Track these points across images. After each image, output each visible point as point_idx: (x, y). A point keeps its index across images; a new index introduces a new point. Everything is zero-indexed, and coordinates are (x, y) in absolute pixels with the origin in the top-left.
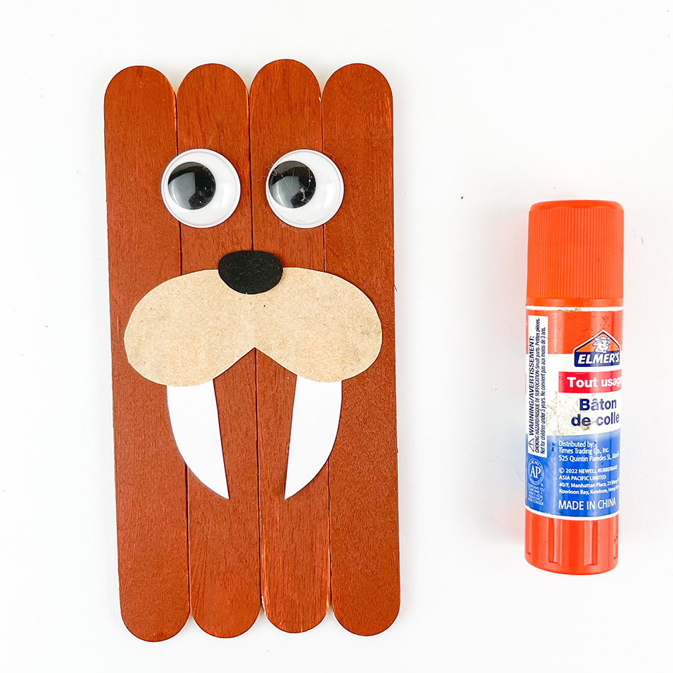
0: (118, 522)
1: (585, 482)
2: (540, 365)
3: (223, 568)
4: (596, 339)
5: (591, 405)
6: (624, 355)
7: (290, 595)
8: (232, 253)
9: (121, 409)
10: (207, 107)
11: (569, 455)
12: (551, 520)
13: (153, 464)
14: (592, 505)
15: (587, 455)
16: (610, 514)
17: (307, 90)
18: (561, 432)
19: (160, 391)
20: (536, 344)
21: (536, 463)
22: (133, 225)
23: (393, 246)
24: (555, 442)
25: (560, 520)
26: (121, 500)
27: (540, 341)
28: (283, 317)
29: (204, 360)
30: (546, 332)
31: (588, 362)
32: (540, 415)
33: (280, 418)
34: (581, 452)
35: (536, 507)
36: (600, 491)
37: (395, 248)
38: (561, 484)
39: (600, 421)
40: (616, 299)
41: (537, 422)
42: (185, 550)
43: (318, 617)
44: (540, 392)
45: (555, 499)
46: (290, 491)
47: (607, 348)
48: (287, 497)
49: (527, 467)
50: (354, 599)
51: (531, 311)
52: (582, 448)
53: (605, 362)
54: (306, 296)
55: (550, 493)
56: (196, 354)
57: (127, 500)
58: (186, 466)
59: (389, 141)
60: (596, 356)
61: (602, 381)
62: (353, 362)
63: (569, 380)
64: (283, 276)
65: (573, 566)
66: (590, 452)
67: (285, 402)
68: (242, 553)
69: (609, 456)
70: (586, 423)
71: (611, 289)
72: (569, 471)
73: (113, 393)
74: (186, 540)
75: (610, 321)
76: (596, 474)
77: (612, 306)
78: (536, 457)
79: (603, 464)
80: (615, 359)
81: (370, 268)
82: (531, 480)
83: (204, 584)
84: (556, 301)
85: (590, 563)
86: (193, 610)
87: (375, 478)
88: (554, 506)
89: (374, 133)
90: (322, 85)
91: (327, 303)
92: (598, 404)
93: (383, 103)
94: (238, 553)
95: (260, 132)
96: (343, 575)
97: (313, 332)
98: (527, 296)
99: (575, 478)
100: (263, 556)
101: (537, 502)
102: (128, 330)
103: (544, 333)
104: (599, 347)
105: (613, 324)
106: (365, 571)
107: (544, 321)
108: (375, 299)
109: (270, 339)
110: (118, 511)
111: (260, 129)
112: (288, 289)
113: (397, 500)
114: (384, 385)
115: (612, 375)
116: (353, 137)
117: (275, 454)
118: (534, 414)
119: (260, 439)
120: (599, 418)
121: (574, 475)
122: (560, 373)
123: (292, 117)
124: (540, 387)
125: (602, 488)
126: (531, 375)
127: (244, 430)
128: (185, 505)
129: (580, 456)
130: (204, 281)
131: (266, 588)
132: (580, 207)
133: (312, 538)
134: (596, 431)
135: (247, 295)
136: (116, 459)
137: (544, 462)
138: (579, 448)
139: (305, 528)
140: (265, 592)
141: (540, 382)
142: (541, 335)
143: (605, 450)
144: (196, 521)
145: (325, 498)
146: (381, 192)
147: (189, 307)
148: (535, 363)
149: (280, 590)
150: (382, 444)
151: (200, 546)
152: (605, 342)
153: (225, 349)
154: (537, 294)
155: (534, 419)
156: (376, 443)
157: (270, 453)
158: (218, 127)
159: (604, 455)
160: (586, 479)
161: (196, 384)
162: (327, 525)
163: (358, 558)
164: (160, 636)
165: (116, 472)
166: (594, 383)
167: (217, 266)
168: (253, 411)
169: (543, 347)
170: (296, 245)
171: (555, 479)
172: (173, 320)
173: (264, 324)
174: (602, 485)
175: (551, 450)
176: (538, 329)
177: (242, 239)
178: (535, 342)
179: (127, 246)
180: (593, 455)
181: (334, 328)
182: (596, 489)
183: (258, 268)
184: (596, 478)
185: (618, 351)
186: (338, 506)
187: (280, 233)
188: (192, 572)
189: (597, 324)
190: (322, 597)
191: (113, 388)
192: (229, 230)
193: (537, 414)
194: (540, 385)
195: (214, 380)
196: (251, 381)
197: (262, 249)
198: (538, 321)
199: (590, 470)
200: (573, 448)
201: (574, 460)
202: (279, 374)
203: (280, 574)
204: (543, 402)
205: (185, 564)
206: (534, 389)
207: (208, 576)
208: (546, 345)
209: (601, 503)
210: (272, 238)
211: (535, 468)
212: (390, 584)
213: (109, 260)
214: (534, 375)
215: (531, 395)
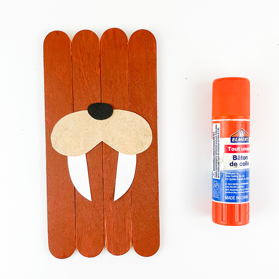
0: (48, 210)
1: (235, 189)
2: (217, 143)
3: (89, 229)
4: (239, 132)
5: (237, 158)
6: (250, 139)
7: (116, 240)
8: (93, 104)
9: (50, 165)
10: (84, 47)
11: (229, 178)
12: (222, 204)
13: (62, 187)
14: (238, 198)
15: (236, 178)
16: (245, 201)
17: (123, 40)
18: (226, 169)
19: (65, 158)
20: (216, 135)
21: (216, 182)
22: (54, 93)
23: (157, 101)
24: (223, 173)
25: (225, 204)
26: (49, 202)
27: (217, 133)
28: (113, 129)
29: (82, 146)
30: (220, 129)
31: (236, 141)
32: (217, 162)
33: (112, 169)
34: (234, 176)
35: (216, 199)
36: (242, 192)
37: (157, 102)
38: (226, 190)
39: (241, 164)
40: (247, 116)
41: (216, 165)
42: (74, 222)
43: (127, 249)
44: (217, 153)
45: (223, 195)
46: (116, 198)
47: (244, 135)
48: (115, 200)
49: (213, 184)
50: (141, 242)
51: (213, 122)
52: (234, 175)
53: (243, 141)
54: (122, 121)
55: (222, 193)
56: (79, 144)
57: (51, 201)
58: (75, 188)
59: (155, 60)
60: (239, 138)
61: (242, 148)
62: (141, 147)
63: (229, 148)
64: (113, 113)
65: (231, 222)
66: (237, 176)
67: (114, 163)
68: (97, 223)
69: (245, 178)
70: (236, 165)
71: (245, 112)
72: (229, 184)
73: (46, 159)
74: (75, 218)
75: (244, 125)
76: (240, 186)
77: (245, 119)
78: (216, 179)
79: (243, 181)
80: (247, 140)
81: (147, 110)
82: (214, 189)
83: (82, 235)
84: (223, 117)
85: (238, 221)
86: (77, 246)
87: (150, 193)
88: (223, 199)
89: (149, 56)
90: (129, 38)
91: (131, 124)
92: (240, 158)
93: (152, 45)
94: (95, 223)
95: (104, 56)
96: (137, 232)
97: (125, 135)
98: (212, 116)
99: (232, 187)
100: (105, 224)
101: (216, 197)
102: (52, 134)
103: (219, 130)
104: (240, 135)
105: (246, 126)
106: (146, 230)
107: (219, 125)
108: (149, 122)
109: (108, 138)
110: (48, 206)
111: (104, 55)
112: (115, 118)
113: (158, 202)
114: (153, 156)
115: (246, 146)
116: (141, 58)
117: (110, 183)
118: (215, 162)
119: (104, 177)
120: (241, 163)
121: (231, 186)
122: (225, 145)
123: (117, 50)
124: (217, 152)
125: (243, 191)
126: (214, 147)
127: (98, 174)
128: (74, 204)
129: (233, 178)
130: (82, 115)
131: (106, 237)
132: (233, 80)
133: (125, 217)
134: (239, 168)
135: (99, 120)
136: (47, 185)
137: (219, 181)
138: (233, 175)
139: (122, 213)
140: (106, 239)
141: (217, 149)
142: (217, 131)
143: (243, 176)
144: (79, 210)
145: (130, 201)
146: (152, 79)
147: (76, 125)
148: (215, 142)
149: (112, 238)
150: (152, 179)
151: (80, 220)
152: (243, 133)
153: (90, 142)
154: (216, 115)
155: (215, 164)
156: (150, 179)
157: (108, 183)
158: (88, 54)
159: (243, 178)
160: (236, 187)
161: (79, 156)
162: (130, 212)
163: (143, 225)
164: (64, 257)
165: (47, 190)
166: (238, 149)
167: (87, 109)
168: (101, 166)
169: (218, 135)
170: (118, 100)
171: (223, 188)
172: (70, 130)
173: (106, 132)
174: (242, 190)
175: (222, 177)
176: (216, 128)
177: (97, 98)
178: (215, 134)
179: (52, 101)
180: (239, 178)
181: (133, 133)
182: (240, 191)
183: (103, 110)
184: (240, 187)
185: (248, 137)
186: (135, 204)
187: (112, 96)
188: (77, 231)
189: (240, 126)
190: (129, 241)
191: (46, 157)
192: (92, 95)
193: (216, 162)
194: (217, 150)
195: (86, 154)
196: (101, 155)
197: (105, 102)
198: (216, 125)
199: (237, 184)
200: (231, 175)
201: (231, 180)
202: (112, 151)
203: (112, 232)
204: (219, 157)
205: (74, 228)
206: (215, 153)
207: (83, 232)
208: (220, 134)
209: (242, 197)
210: (109, 98)
211: (216, 184)
212: (156, 236)
213: (45, 106)
214: (215, 147)
215: (214, 155)
